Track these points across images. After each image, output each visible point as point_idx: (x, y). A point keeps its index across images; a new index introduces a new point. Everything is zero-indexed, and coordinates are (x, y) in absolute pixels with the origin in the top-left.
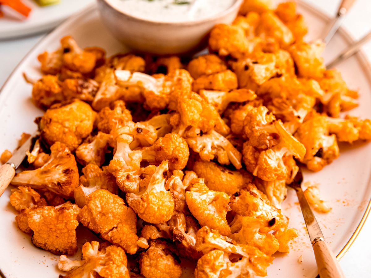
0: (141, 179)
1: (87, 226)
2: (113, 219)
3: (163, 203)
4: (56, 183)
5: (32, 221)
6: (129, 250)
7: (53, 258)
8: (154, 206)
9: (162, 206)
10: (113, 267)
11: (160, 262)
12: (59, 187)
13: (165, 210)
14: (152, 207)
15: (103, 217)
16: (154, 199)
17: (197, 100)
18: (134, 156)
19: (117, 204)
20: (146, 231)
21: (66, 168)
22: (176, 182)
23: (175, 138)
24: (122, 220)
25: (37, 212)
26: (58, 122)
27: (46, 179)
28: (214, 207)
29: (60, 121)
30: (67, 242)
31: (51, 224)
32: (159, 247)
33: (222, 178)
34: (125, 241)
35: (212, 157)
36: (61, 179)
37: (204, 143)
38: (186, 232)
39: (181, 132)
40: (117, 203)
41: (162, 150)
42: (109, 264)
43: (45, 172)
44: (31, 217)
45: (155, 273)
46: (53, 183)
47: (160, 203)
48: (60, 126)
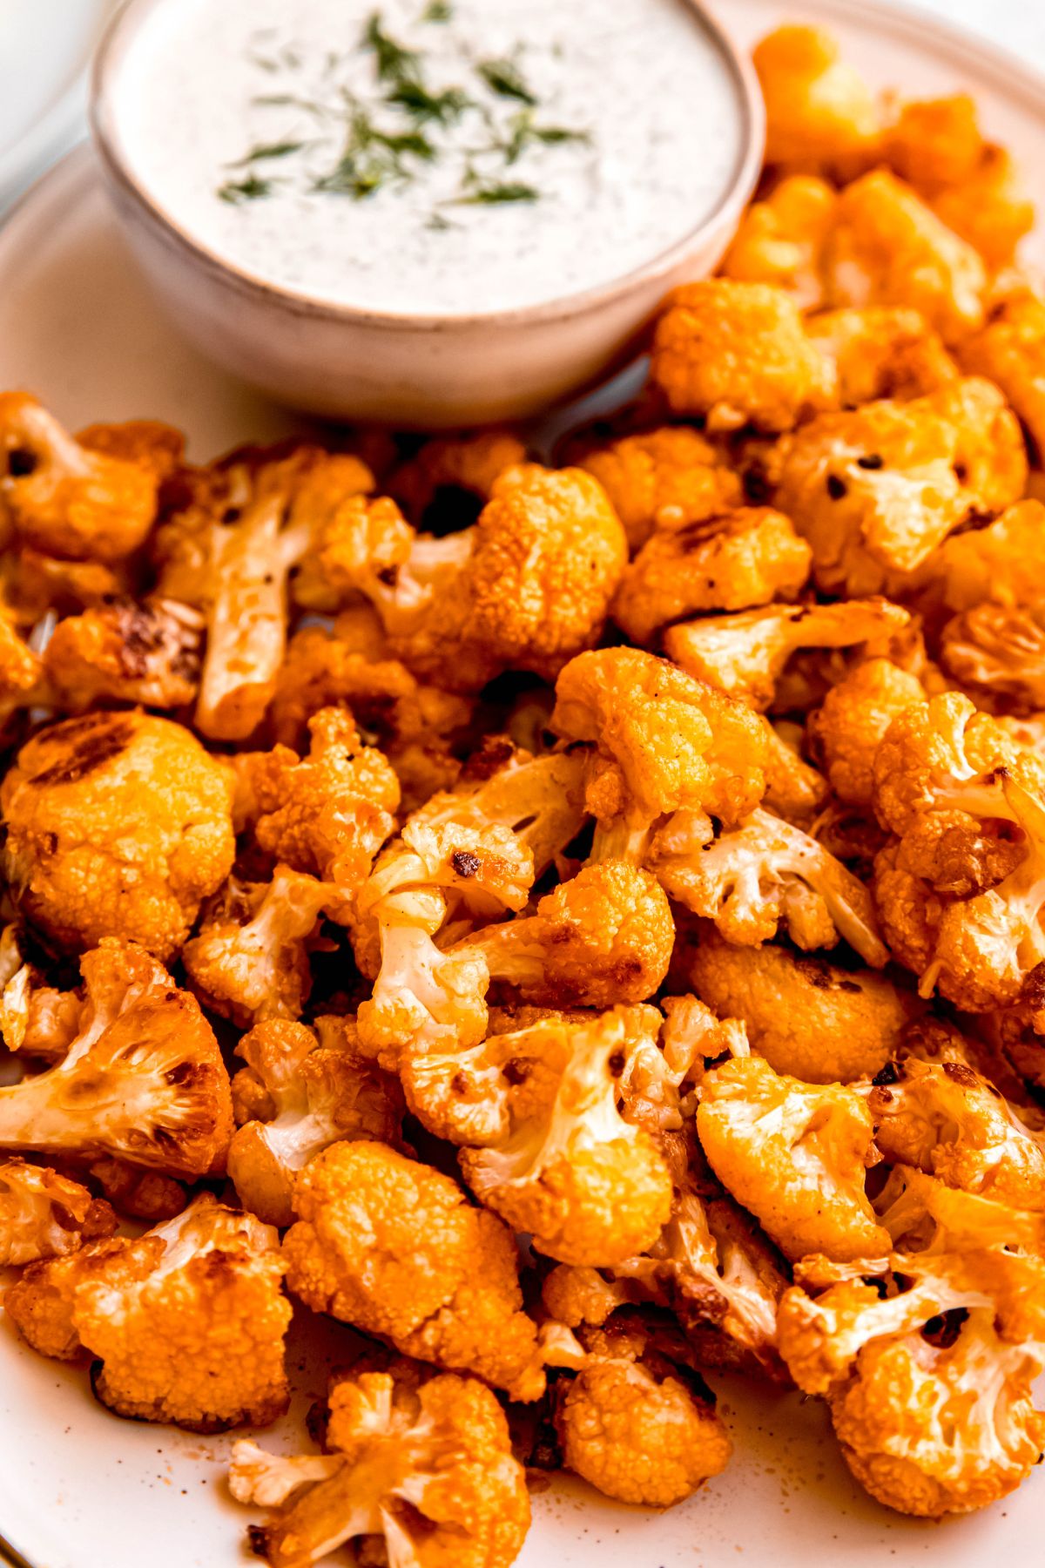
0: (515, 1087)
1: (325, 1309)
2: (435, 1278)
3: (630, 1187)
4: (148, 1131)
5: (95, 1324)
6: (518, 1390)
7: (198, 1451)
8: (599, 1211)
9: (626, 1200)
10: (472, 1478)
11: (644, 1420)
12: (164, 1148)
13: (642, 1213)
14: (591, 1216)
15: (390, 1265)
16: (593, 1181)
17: (685, 699)
18: (460, 979)
19: (438, 1209)
20: (563, 1296)
21: (174, 1058)
22: (641, 1065)
23: (622, 884)
24: (470, 1271)
25: (106, 1281)
26: (85, 843)
27: (100, 1117)
28: (815, 1157)
29: (97, 839)
30: (251, 1388)
31: (183, 1332)
32: (624, 1352)
33: (822, 1017)
34: (494, 1356)
35: (771, 929)
36: (166, 1113)
37: (730, 872)
38: (721, 1271)
39: (635, 842)
40: (436, 1203)
41: (572, 940)
42: (451, 1466)
43: (88, 1087)
44: (89, 1307)
45: (630, 1465)
46: (132, 1132)
47: (620, 1190)
48: (98, 862)
